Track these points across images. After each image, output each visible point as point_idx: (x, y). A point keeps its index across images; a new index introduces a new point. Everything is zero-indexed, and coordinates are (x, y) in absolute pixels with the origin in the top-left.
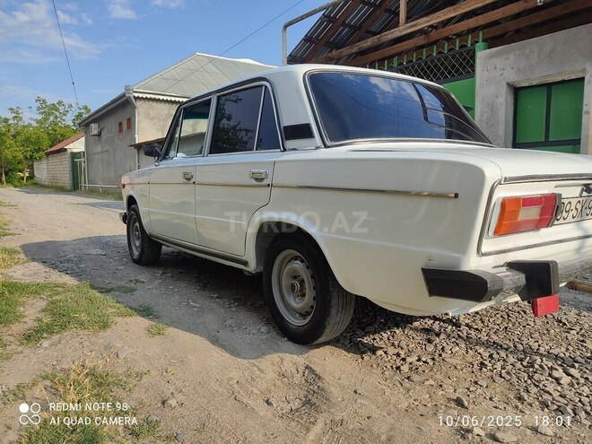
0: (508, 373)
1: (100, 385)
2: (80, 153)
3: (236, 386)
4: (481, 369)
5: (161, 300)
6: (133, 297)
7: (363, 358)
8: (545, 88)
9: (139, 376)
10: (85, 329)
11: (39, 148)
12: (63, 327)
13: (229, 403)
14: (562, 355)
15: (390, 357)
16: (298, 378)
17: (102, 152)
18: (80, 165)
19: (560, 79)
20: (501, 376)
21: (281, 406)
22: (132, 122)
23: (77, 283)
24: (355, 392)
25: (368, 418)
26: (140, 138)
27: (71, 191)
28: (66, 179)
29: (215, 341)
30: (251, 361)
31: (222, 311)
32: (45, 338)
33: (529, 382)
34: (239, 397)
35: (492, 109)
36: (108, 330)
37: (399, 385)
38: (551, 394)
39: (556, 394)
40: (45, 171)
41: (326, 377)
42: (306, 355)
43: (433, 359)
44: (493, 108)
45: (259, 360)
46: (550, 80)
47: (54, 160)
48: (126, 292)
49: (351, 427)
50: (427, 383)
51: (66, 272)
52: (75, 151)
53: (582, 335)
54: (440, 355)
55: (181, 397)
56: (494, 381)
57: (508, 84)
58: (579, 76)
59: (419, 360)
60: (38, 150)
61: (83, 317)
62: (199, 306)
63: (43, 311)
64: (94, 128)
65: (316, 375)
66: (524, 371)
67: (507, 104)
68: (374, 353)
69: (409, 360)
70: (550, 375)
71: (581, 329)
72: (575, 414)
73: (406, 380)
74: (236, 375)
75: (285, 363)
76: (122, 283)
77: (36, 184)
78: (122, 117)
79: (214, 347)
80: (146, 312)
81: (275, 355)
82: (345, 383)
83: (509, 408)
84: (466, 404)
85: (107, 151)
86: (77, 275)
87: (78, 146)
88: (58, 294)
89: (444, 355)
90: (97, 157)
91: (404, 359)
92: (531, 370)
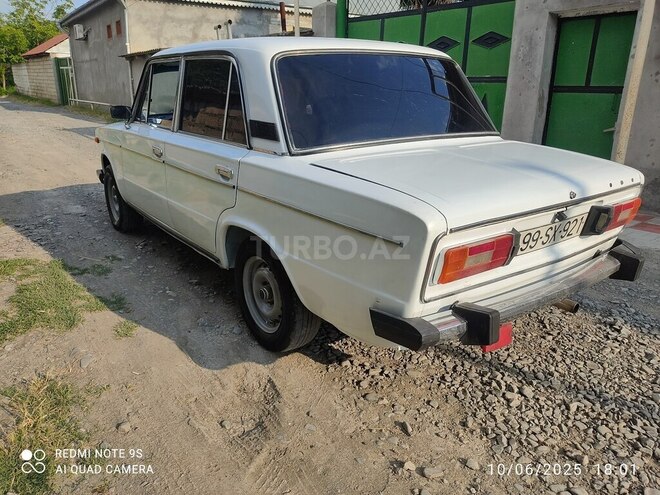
0: (464, 391)
1: (58, 403)
2: (65, 59)
3: (192, 405)
4: (439, 385)
5: (136, 287)
6: (106, 282)
7: (327, 369)
8: (593, 21)
9: (99, 391)
10: (51, 328)
11: (16, 49)
12: (28, 326)
13: (181, 427)
14: (526, 369)
15: (354, 369)
16: (258, 395)
17: (91, 60)
18: (68, 74)
19: (611, 10)
20: (456, 396)
21: (235, 428)
22: (122, 25)
23: (50, 259)
24: (308, 414)
25: (311, 447)
26: (132, 48)
27: (59, 105)
28: (52, 91)
29: (184, 345)
30: (215, 372)
31: (199, 302)
32: (10, 339)
33: (481, 403)
34: (193, 421)
35: (530, 44)
36: (76, 329)
37: (353, 405)
38: (495, 420)
39: (500, 419)
40: (26, 79)
41: (285, 394)
42: (271, 366)
43: (396, 371)
44: (530, 41)
45: (224, 371)
46: (600, 11)
47: (35, 65)
48: (100, 274)
49: (293, 457)
50: (381, 402)
51: (38, 241)
52: (60, 56)
53: (557, 342)
54: (405, 366)
55: (135, 420)
56: (447, 401)
57: (551, 14)
58: (633, 9)
59: (381, 374)
60: (16, 52)
61: (50, 313)
62: (174, 295)
63: (11, 300)
64: (79, 29)
65: (276, 391)
66: (480, 390)
67: (547, 39)
68: (340, 364)
69: (372, 372)
70: (504, 395)
71: (559, 334)
72: (509, 445)
73: (362, 399)
74: (196, 390)
75: (249, 375)
76: (98, 261)
77: (17, 94)
78: (109, 18)
79: (182, 353)
80: (117, 304)
81: (240, 365)
82: (302, 401)
83: (450, 436)
84: (410, 429)
85: (96, 60)
86: (50, 246)
87: (62, 50)
88: (27, 276)
89: (408, 366)
90: (86, 66)
91: (367, 372)
92: (488, 388)
